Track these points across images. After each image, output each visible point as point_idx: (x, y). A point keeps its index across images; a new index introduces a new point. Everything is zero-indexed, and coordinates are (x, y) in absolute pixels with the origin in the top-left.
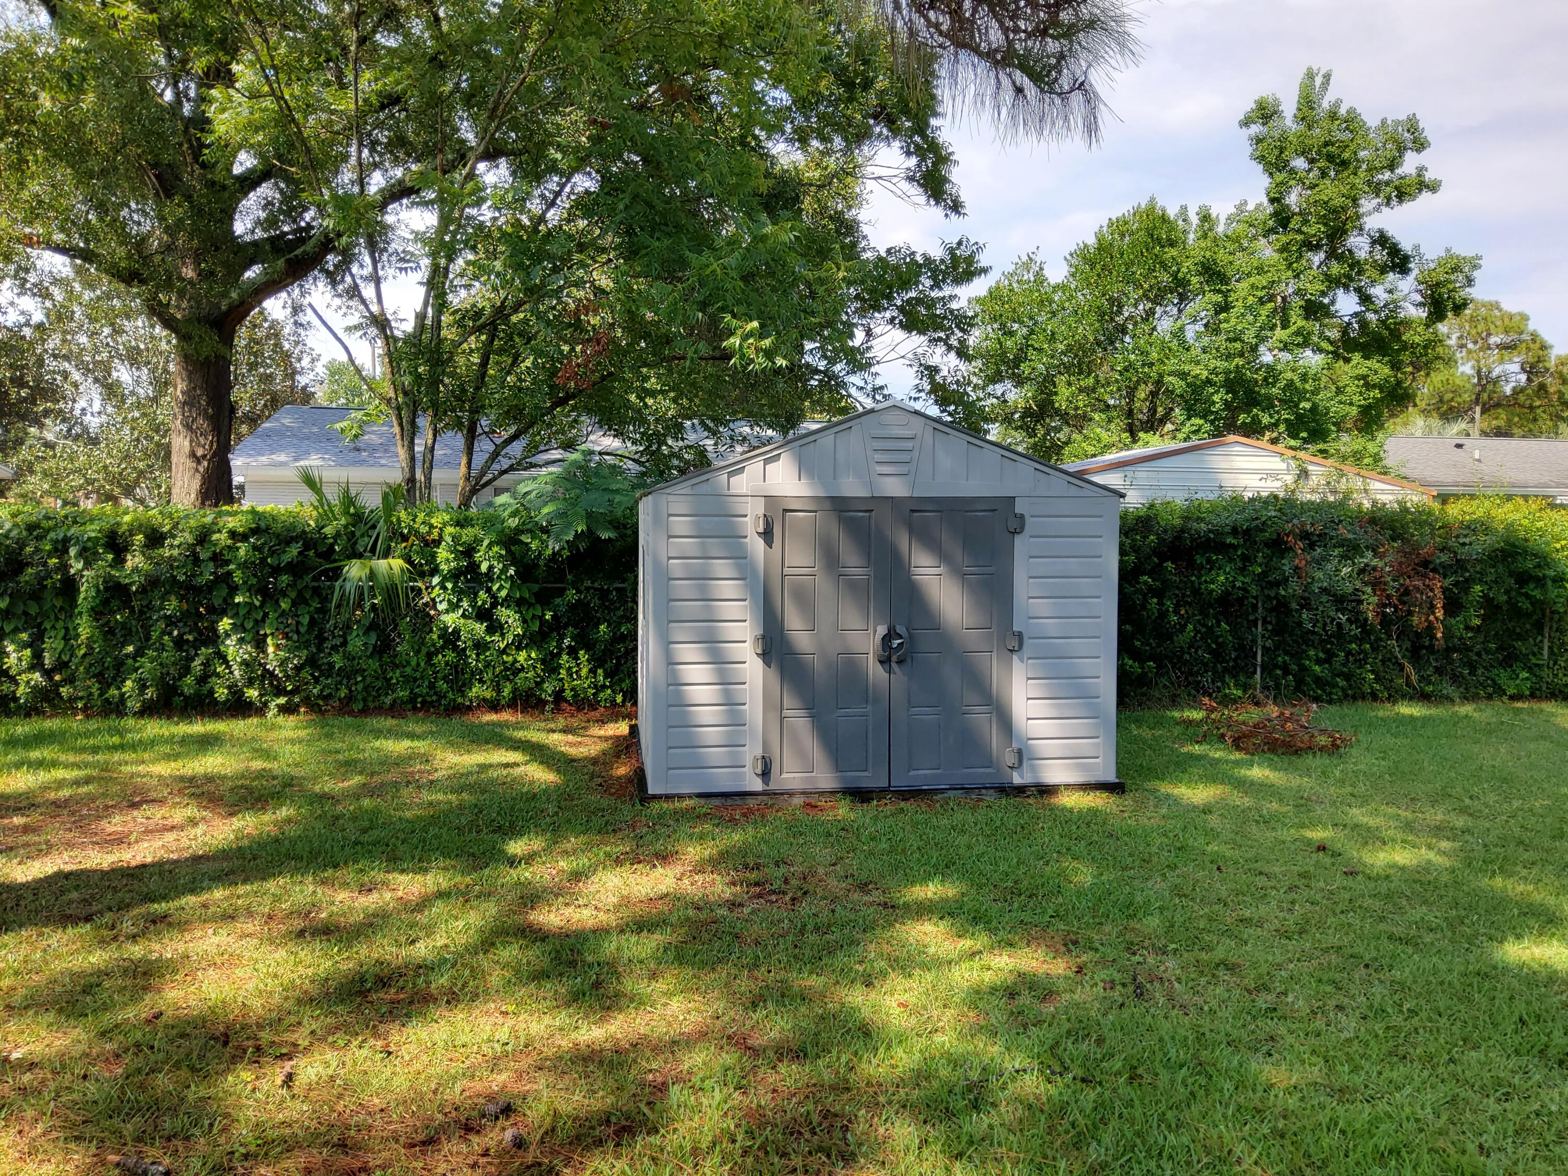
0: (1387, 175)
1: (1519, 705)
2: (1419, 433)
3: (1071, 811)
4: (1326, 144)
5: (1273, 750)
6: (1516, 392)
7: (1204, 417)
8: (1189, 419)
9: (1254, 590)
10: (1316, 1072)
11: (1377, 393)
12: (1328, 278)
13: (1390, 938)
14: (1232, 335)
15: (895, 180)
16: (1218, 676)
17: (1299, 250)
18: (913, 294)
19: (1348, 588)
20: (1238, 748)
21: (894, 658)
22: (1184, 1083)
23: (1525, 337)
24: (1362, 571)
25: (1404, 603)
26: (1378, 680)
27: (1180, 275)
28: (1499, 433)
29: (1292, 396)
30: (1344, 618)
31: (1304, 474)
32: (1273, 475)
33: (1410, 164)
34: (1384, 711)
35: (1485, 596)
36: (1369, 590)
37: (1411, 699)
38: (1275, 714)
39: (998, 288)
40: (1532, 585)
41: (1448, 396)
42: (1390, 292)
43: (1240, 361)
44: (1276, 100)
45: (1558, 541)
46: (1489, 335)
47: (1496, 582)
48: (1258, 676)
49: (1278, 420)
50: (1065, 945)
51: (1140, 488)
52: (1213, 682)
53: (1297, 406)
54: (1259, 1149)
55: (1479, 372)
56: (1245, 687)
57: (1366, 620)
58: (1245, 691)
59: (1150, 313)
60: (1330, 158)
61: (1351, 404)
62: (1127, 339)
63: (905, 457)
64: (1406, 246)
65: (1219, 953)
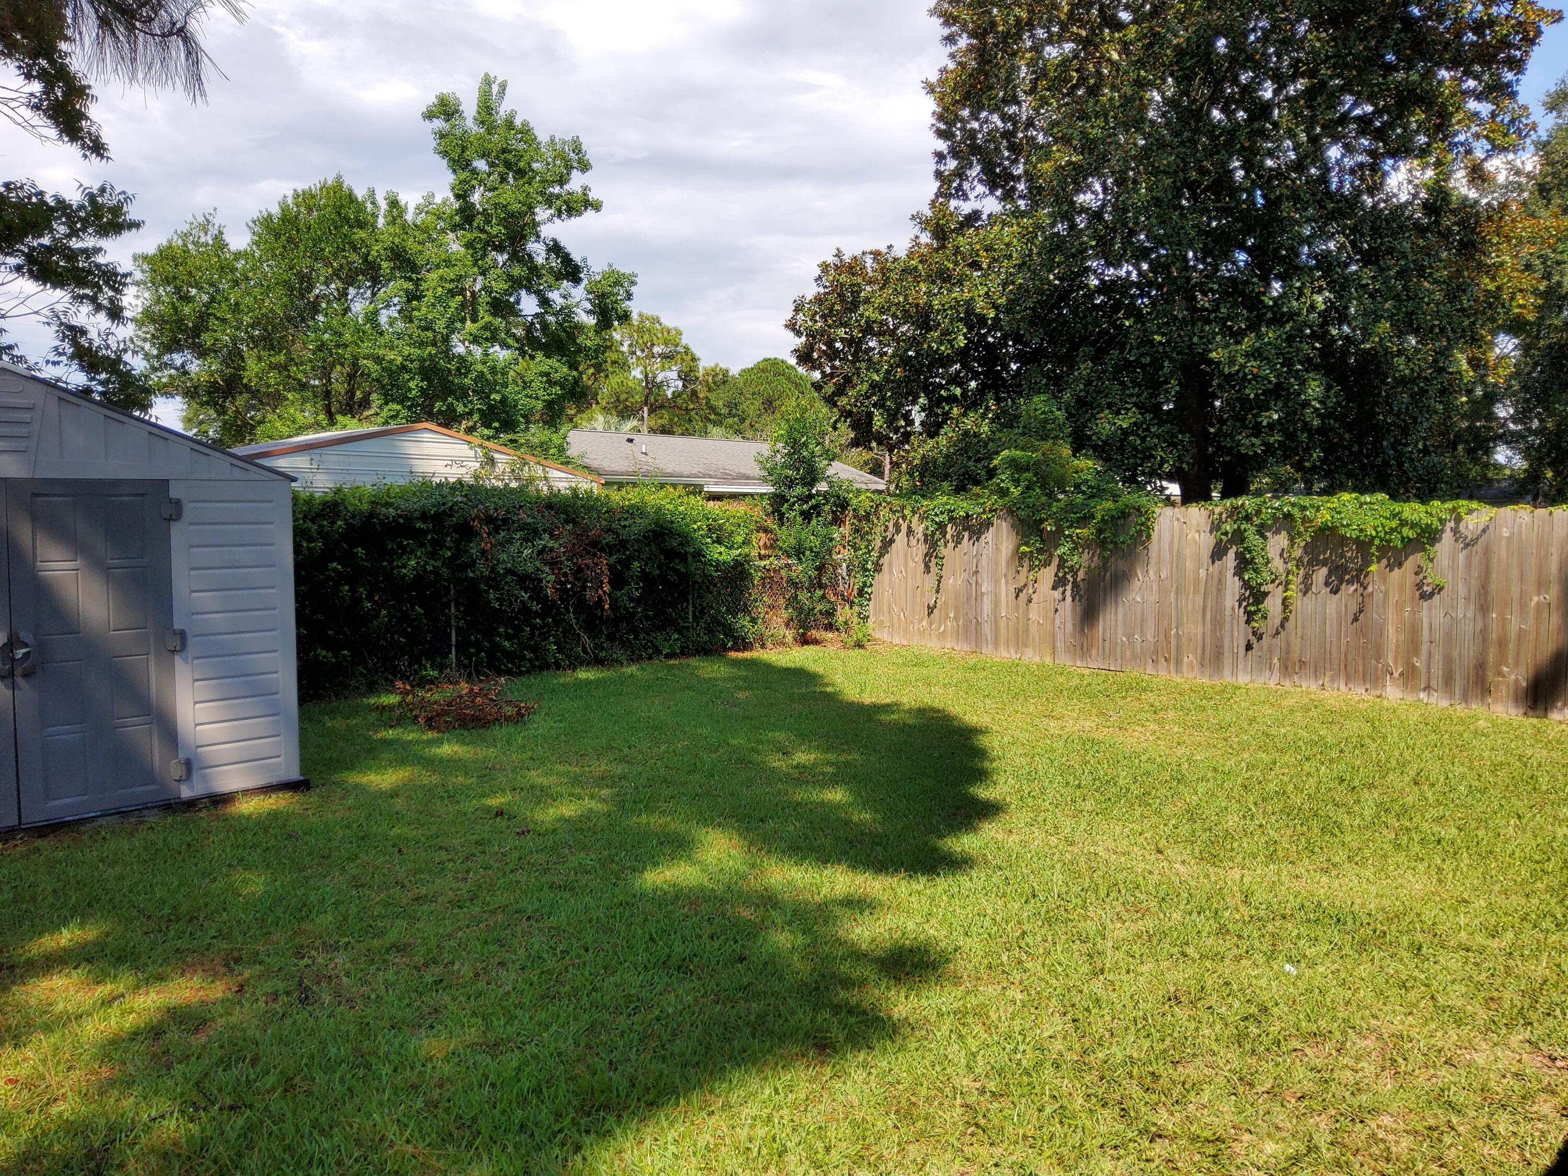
0: (556, 190)
1: (672, 662)
2: (600, 428)
3: (249, 818)
4: (504, 151)
5: (463, 726)
6: (676, 395)
7: (401, 402)
8: (386, 403)
9: (445, 572)
10: (473, 1034)
11: (557, 390)
12: (510, 278)
13: (551, 887)
14: (423, 323)
15: (13, 104)
16: (415, 660)
17: (484, 249)
18: (46, 241)
19: (530, 568)
20: (431, 727)
21: (18, 671)
22: (342, 1081)
23: (679, 349)
24: (540, 553)
25: (579, 579)
26: (560, 650)
27: (370, 258)
28: (665, 431)
29: (484, 386)
30: (526, 596)
31: (492, 462)
32: (457, 461)
33: (576, 182)
34: (566, 678)
35: (643, 571)
36: (547, 569)
37: (588, 665)
38: (466, 691)
39: (170, 247)
40: (677, 561)
41: (623, 397)
42: (565, 297)
43: (431, 350)
44: (457, 99)
45: (695, 522)
46: (653, 345)
47: (650, 559)
48: (453, 656)
49: (472, 410)
50: (227, 965)
51: (329, 471)
52: (410, 665)
53: (488, 397)
54: (411, 1125)
55: (646, 376)
56: (441, 668)
57: (547, 596)
58: (441, 672)
59: (343, 294)
60: (508, 165)
61: (537, 398)
62: (321, 318)
63: (22, 430)
64: (576, 257)
65: (392, 937)
